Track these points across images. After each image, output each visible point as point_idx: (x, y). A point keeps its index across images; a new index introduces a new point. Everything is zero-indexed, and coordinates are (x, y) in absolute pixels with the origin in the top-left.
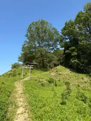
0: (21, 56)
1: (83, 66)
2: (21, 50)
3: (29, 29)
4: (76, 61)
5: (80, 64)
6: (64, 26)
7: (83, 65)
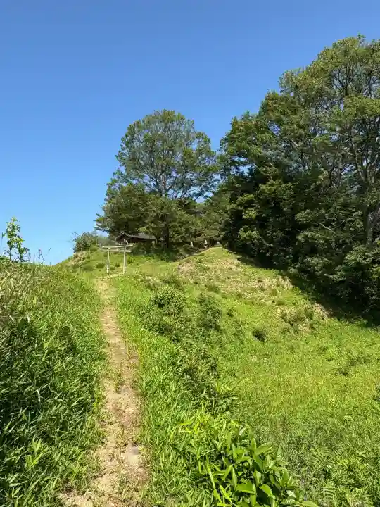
0: (103, 214)
1: (271, 247)
2: (105, 199)
3: (127, 136)
4: (255, 233)
5: (265, 242)
6: (229, 129)
7: (272, 245)
